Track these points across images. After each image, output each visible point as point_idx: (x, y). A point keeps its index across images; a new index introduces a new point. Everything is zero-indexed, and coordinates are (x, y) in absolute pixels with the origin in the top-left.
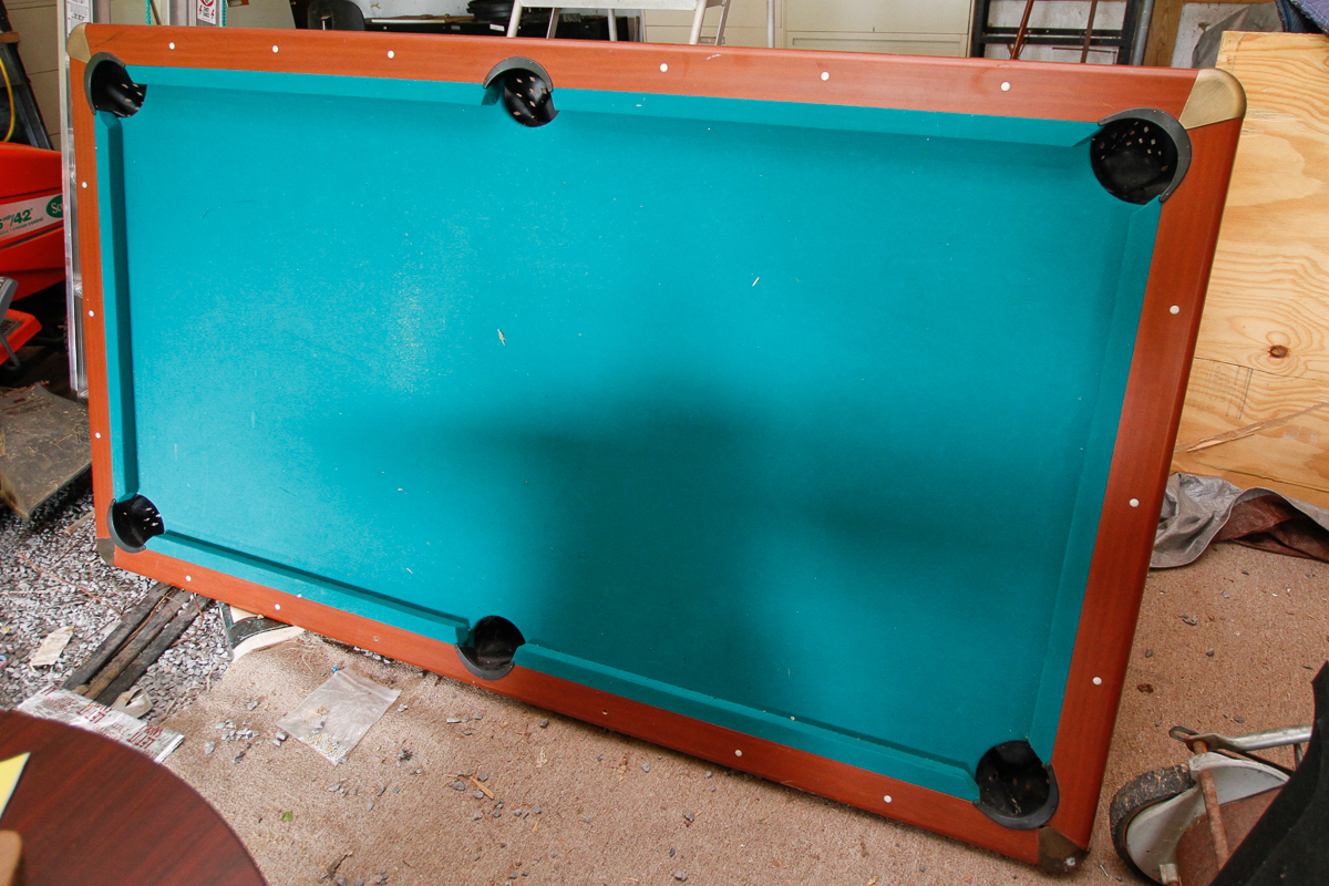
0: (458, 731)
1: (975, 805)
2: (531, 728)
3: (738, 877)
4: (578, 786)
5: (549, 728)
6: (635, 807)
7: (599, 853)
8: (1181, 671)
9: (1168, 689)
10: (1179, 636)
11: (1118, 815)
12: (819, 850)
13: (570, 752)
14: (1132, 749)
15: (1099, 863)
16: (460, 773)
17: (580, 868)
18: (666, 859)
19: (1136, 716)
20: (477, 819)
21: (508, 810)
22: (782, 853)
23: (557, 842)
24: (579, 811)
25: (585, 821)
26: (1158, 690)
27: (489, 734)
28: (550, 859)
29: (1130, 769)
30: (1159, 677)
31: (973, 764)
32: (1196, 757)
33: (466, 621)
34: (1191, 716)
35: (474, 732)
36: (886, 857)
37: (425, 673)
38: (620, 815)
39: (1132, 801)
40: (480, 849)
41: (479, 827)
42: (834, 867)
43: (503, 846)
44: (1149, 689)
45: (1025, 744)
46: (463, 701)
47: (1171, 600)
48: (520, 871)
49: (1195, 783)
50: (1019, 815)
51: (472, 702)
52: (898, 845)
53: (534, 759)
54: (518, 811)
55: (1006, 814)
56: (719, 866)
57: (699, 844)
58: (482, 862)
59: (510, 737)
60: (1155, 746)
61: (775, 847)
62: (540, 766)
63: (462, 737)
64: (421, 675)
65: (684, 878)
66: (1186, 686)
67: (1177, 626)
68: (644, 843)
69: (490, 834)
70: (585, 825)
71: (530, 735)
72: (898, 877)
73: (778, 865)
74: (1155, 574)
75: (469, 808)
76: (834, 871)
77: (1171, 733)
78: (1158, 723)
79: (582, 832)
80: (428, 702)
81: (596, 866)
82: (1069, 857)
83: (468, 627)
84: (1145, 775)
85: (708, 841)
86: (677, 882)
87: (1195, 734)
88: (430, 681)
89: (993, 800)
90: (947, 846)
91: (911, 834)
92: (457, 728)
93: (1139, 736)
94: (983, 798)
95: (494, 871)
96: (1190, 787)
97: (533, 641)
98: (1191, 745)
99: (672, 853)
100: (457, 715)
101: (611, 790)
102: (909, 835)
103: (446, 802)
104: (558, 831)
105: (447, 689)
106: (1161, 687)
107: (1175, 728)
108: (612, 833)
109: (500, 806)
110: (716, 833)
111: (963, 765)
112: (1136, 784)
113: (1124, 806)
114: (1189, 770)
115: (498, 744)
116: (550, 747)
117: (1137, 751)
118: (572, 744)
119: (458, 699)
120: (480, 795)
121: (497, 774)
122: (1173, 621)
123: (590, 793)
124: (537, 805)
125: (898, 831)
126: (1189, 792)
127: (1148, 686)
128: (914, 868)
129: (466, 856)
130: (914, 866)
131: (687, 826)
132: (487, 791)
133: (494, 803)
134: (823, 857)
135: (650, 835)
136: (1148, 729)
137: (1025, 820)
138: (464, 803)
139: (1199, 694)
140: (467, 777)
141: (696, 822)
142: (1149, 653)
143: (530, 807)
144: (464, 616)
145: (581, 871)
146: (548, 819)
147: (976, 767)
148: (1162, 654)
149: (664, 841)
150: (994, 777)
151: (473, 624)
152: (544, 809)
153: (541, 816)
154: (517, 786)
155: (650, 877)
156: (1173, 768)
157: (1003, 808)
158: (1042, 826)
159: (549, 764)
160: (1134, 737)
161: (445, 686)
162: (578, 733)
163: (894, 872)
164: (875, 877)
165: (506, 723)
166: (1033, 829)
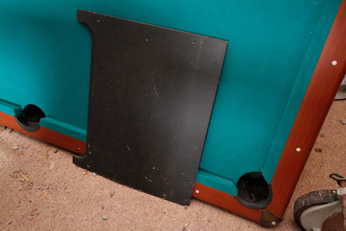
0: (18, 152)
1: (235, 197)
2: (50, 152)
3: (130, 219)
4: (66, 178)
5: (57, 153)
6: (90, 188)
7: (72, 206)
8: (336, 144)
9: (328, 151)
10: (337, 129)
11: (298, 207)
12: (166, 210)
13: (65, 164)
14: (308, 175)
15: (286, 223)
16: (15, 170)
17: (62, 212)
18: (100, 210)
19: (312, 162)
20: (20, 190)
21: (35, 186)
22: (150, 210)
23: (54, 201)
24: (65, 189)
25: (67, 193)
26: (324, 151)
27: (30, 155)
28: (50, 208)
29: (306, 184)
30: (325, 146)
31: (236, 180)
32: (342, 188)
33: (20, 106)
34: (337, 164)
35: (24, 153)
36: (194, 214)
37: (6, 128)
38: (83, 191)
39: (306, 202)
40: (20, 202)
41: (21, 193)
42: (171, 217)
43: (30, 202)
44: (320, 151)
45: (261, 173)
46: (21, 140)
47: (336, 114)
48: (36, 213)
49: (338, 199)
50: (254, 202)
51: (25, 141)
52: (200, 210)
53: (49, 166)
54: (39, 187)
55: (248, 201)
56: (122, 214)
57: (115, 204)
58: (20, 208)
59: (40, 156)
60: (318, 175)
61: (147, 208)
62: (51, 169)
63: (18, 155)
64: (4, 128)
65: (106, 219)
66: (337, 151)
67: (337, 125)
68: (92, 203)
69: (26, 197)
70: (67, 194)
71: (49, 155)
72: (198, 223)
73: (147, 215)
74: (336, 102)
75: (17, 185)
76: (171, 219)
77: (331, 176)
78: (321, 165)
79: (65, 197)
80: (6, 140)
81: (70, 212)
82: (273, 221)
83: (21, 108)
84: (314, 192)
85: (119, 204)
86: (103, 220)
87: (342, 177)
88: (7, 131)
89: (243, 195)
90: (221, 212)
91: (207, 205)
92: (17, 151)
93: (312, 170)
94: (239, 194)
95: (25, 212)
96: (335, 201)
97: (49, 116)
98: (339, 182)
99: (103, 208)
100: (19, 146)
101: (81, 180)
102: (206, 206)
103: (8, 182)
104: (55, 196)
105: (15, 135)
106: (326, 150)
107: (333, 174)
108: (78, 198)
109: (31, 185)
110: (123, 201)
111: (232, 180)
112: (309, 195)
113: (301, 204)
114: (336, 194)
115: (34, 159)
116: (56, 161)
117: (310, 177)
118: (66, 160)
119: (19, 139)
120: (23, 180)
121: (31, 171)
122: (335, 122)
123: (71, 181)
124: (47, 185)
125: (201, 204)
126: (334, 203)
127: (320, 149)
128: (206, 220)
129: (13, 205)
130: (206, 219)
131: (111, 197)
132: (26, 178)
133: (29, 184)
134: (167, 213)
135: (94, 200)
136: (317, 168)
137: (256, 205)
138: (16, 183)
139: (342, 155)
140: (18, 172)
141: (115, 196)
142: (323, 135)
143: (44, 186)
144: (19, 104)
145: (63, 214)
146: (51, 191)
147: (237, 181)
148: (328, 136)
149: (100, 203)
150: (245, 185)
151: (23, 107)
152: (50, 187)
153: (48, 190)
154: (40, 177)
155: (92, 217)
156: (328, 191)
157: (247, 198)
158: (263, 208)
159: (56, 168)
160: (310, 171)
161: (14, 133)
162: (70, 156)
163: (197, 221)
164: (188, 223)
165: (39, 150)
166: (259, 209)
